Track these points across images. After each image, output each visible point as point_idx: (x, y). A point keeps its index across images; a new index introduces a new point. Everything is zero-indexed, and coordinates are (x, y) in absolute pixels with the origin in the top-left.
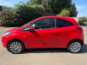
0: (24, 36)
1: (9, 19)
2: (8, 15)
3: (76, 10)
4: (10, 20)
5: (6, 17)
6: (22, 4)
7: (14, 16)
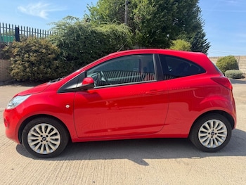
0: (68, 106)
1: (39, 63)
2: (36, 51)
3: (205, 38)
4: (42, 67)
5: (32, 59)
6: (73, 23)
7: (53, 56)
